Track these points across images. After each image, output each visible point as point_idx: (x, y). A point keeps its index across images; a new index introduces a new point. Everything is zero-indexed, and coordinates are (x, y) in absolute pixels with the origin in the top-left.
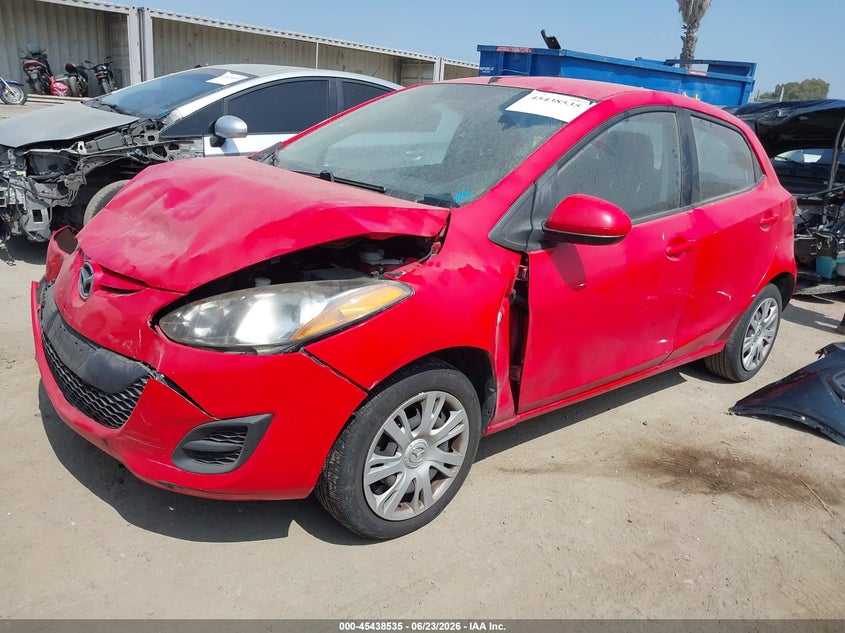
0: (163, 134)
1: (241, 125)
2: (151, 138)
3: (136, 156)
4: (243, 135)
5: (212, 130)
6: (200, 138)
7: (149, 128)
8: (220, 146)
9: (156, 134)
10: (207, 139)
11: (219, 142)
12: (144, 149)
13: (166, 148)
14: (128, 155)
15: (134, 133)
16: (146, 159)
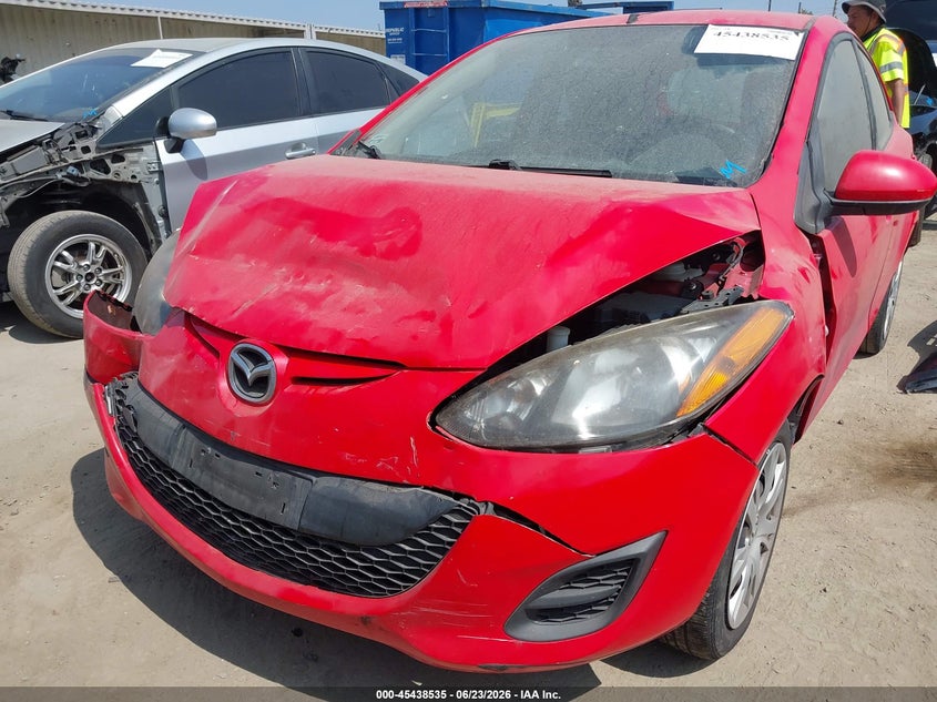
0: (101, 141)
1: (206, 120)
2: (86, 150)
3: (70, 176)
4: (211, 132)
5: (164, 130)
6: (149, 143)
7: (79, 136)
8: (179, 151)
9: (92, 142)
10: (161, 143)
11: (177, 146)
12: (78, 165)
13: (108, 161)
14: (59, 176)
15: (61, 144)
16: (84, 179)
